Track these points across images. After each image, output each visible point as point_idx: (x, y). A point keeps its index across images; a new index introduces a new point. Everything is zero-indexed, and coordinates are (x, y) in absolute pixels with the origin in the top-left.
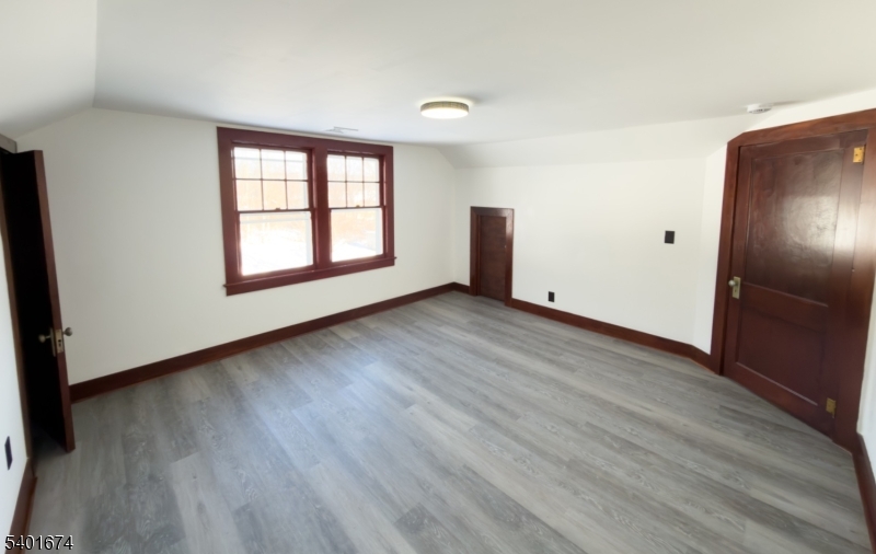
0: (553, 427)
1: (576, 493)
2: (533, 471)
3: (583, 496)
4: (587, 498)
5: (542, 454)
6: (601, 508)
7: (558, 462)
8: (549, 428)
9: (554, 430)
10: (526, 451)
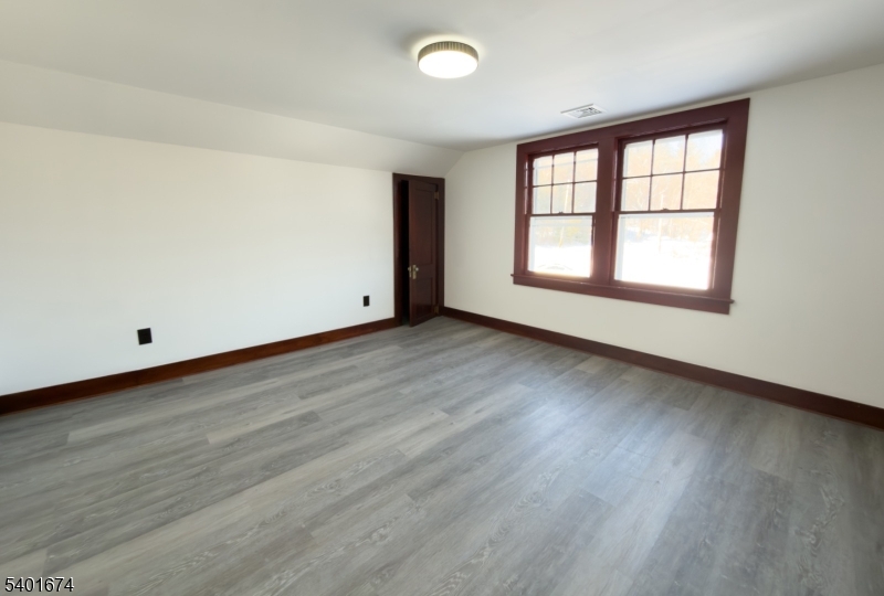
0: (383, 537)
1: (263, 524)
2: (314, 492)
3: (255, 530)
4: (250, 533)
5: (337, 508)
6: (229, 542)
7: (315, 522)
8: (382, 531)
9: (375, 536)
10: (346, 493)
